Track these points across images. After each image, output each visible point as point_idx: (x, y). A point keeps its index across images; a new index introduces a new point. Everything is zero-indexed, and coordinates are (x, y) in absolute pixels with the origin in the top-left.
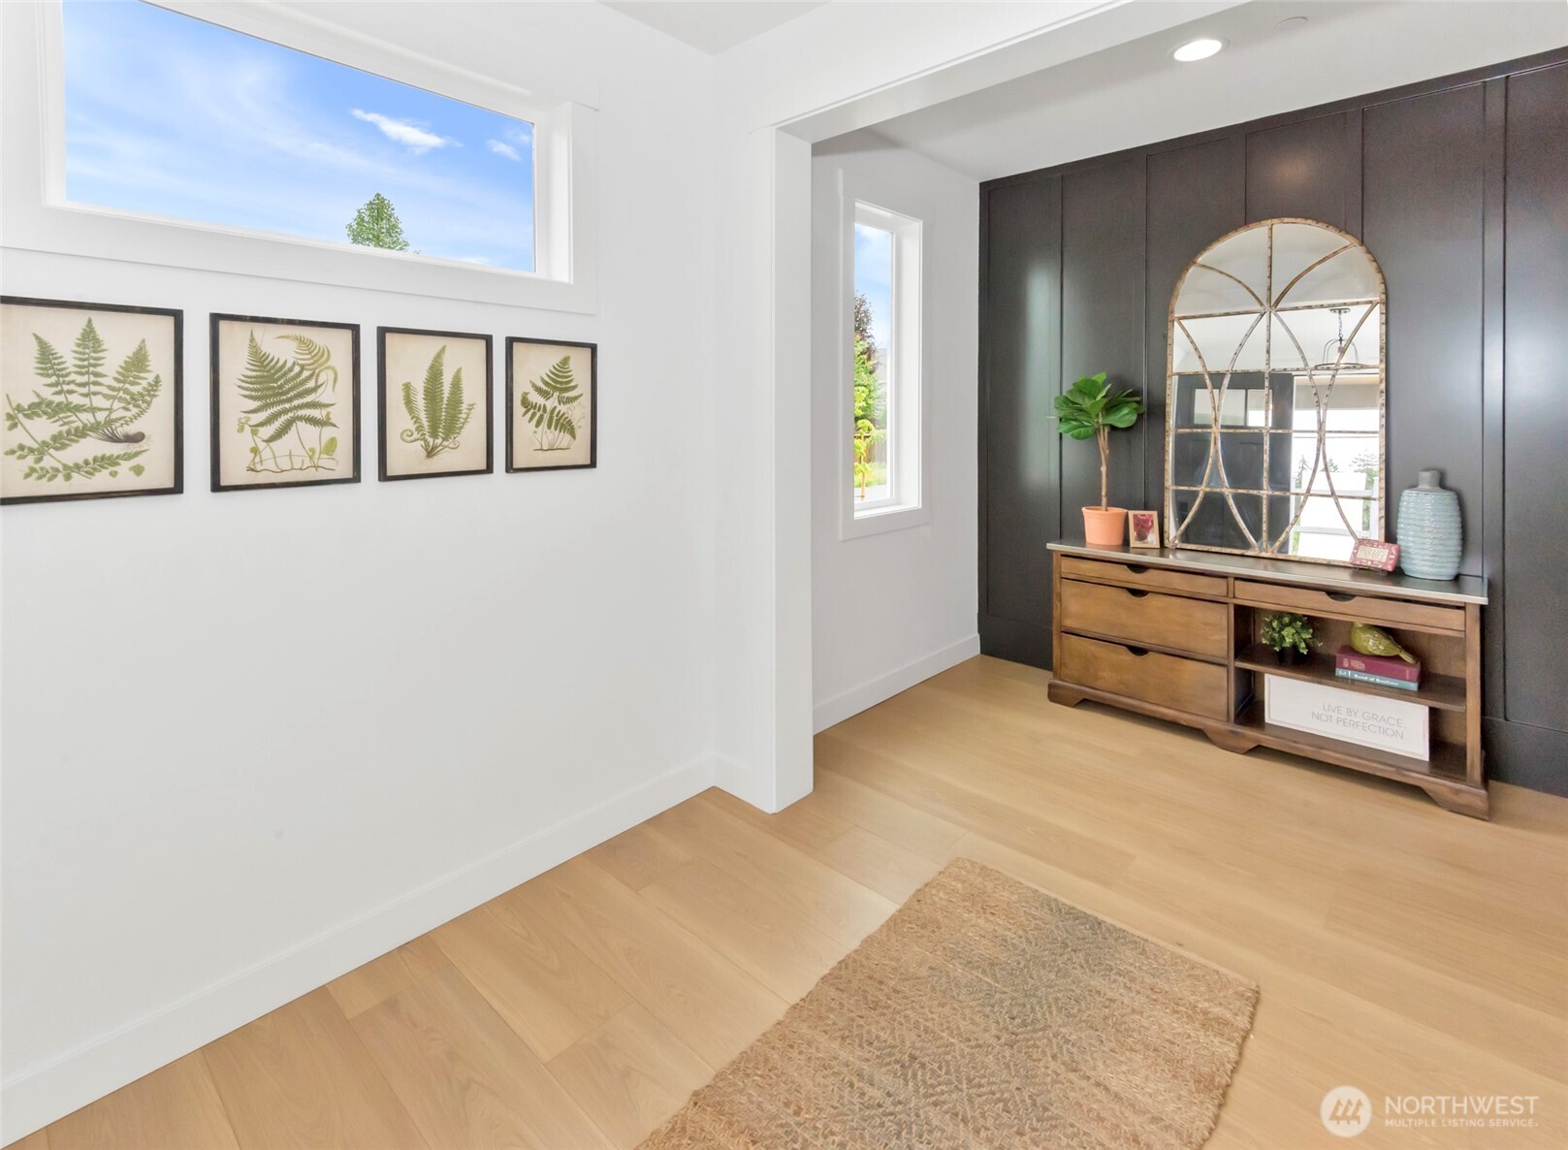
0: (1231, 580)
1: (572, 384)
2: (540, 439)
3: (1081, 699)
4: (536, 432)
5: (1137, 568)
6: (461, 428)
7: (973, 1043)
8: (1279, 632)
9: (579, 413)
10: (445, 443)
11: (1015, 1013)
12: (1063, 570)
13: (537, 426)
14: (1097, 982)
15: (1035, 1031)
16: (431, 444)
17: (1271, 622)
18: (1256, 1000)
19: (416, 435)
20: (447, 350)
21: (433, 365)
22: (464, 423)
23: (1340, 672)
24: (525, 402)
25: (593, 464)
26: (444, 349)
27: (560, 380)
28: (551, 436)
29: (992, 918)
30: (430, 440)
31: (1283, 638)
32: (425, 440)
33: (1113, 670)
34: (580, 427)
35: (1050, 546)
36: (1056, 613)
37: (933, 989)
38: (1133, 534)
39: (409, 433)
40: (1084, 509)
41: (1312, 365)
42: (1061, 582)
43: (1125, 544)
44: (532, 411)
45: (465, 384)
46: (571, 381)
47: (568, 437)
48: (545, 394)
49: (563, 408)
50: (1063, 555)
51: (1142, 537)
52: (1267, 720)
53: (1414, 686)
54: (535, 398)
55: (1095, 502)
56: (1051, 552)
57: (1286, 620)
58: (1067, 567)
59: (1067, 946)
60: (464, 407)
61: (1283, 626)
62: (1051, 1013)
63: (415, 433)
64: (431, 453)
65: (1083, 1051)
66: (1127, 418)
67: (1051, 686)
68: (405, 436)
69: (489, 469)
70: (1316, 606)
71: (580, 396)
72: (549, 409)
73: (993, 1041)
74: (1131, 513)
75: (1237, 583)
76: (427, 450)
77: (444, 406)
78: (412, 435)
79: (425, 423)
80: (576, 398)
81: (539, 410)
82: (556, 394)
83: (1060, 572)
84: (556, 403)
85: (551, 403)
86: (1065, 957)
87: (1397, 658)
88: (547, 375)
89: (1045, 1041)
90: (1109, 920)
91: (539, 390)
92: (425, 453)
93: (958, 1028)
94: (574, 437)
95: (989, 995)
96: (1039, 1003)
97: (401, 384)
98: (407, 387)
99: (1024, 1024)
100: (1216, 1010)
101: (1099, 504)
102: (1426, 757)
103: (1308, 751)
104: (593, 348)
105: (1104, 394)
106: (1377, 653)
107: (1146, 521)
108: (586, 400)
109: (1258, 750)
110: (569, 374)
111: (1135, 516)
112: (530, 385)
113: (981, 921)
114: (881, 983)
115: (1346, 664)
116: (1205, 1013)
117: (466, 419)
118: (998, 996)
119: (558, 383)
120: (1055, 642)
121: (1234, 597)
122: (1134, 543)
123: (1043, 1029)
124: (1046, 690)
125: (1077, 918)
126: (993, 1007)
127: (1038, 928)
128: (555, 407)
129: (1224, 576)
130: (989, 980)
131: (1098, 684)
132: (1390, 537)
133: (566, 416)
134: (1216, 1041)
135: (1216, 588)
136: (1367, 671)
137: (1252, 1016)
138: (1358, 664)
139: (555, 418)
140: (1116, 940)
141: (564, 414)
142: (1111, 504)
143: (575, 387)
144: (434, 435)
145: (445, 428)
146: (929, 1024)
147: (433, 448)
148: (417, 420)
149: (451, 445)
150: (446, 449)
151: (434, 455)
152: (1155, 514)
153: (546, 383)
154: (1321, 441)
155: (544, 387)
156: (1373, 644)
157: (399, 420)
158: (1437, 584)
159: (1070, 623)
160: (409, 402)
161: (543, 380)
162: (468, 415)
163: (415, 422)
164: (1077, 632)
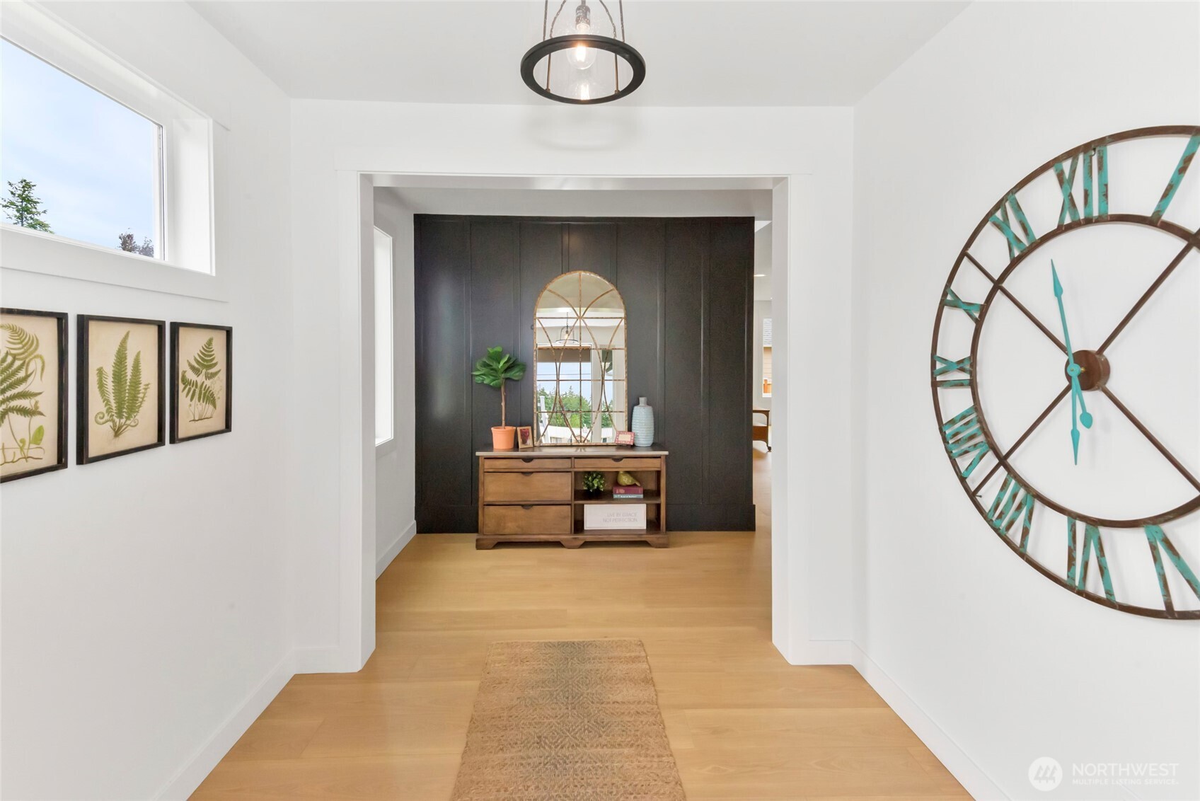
0: (573, 459)
1: (214, 362)
2: (193, 411)
3: (496, 542)
4: (190, 405)
5: (528, 460)
6: (140, 406)
7: (559, 717)
8: (592, 482)
9: (218, 386)
10: (128, 422)
11: (567, 695)
12: (486, 467)
13: (191, 400)
14: (588, 666)
15: (579, 698)
16: (118, 424)
17: (588, 478)
18: (642, 645)
19: (107, 417)
20: (130, 335)
21: (119, 349)
22: (141, 402)
23: (615, 496)
24: (185, 382)
25: (228, 427)
26: (128, 334)
27: (206, 358)
28: (200, 407)
29: (528, 663)
30: (117, 420)
31: (593, 485)
32: (113, 421)
33: (513, 522)
34: (219, 398)
35: (478, 454)
36: (481, 495)
37: (526, 706)
38: (520, 441)
39: (101, 416)
40: (492, 429)
41: (599, 347)
42: (484, 476)
43: (516, 447)
44: (188, 387)
45: (143, 367)
46: (213, 359)
47: (211, 407)
48: (196, 372)
49: (208, 383)
50: (485, 458)
51: (524, 442)
52: (585, 528)
53: (642, 496)
54: (191, 376)
55: (499, 424)
56: (478, 457)
57: (594, 475)
58: (488, 465)
59: (567, 659)
60: (142, 387)
61: (593, 479)
62: (580, 687)
63: (106, 415)
64: (117, 432)
65: (601, 694)
66: (517, 374)
67: (477, 540)
68: (98, 418)
69: (161, 441)
70: (608, 466)
71: (219, 371)
72: (199, 385)
73: (566, 711)
74: (519, 429)
75: (576, 460)
76: (114, 430)
77: (128, 387)
78: (104, 417)
79: (114, 405)
80: (216, 373)
81: (193, 386)
82: (204, 371)
83: (484, 469)
84: (204, 379)
85: (200, 379)
86: (570, 663)
87: (635, 485)
88: (198, 355)
89: (585, 699)
90: (576, 640)
91: (193, 368)
92: (112, 433)
93: (549, 715)
94: (215, 407)
95: (552, 695)
96: (573, 686)
97: (96, 369)
98: (100, 371)
99: (573, 698)
100: (633, 654)
101: (501, 425)
102: (645, 528)
103: (606, 538)
104: (229, 332)
105: (506, 359)
106: (628, 484)
107: (526, 433)
108: (223, 375)
109: (586, 544)
110: (212, 353)
111: (521, 430)
112: (187, 364)
113: (525, 667)
114: (500, 717)
115: (617, 492)
116: (630, 657)
117: (143, 398)
118: (555, 693)
119: (205, 363)
120: (480, 512)
121: (575, 468)
122: (521, 446)
123: (582, 695)
124: (474, 545)
125: (563, 646)
126: (556, 698)
127: (550, 658)
128: (203, 382)
129: (569, 458)
130: (547, 689)
131: (507, 531)
132: (630, 429)
133: (210, 389)
134: (639, 665)
135: (566, 464)
136: (626, 493)
137: (644, 650)
138: (622, 491)
139: (203, 392)
140: (584, 646)
141: (209, 387)
142: (506, 425)
143: (216, 364)
144: (120, 416)
145: (128, 408)
146: (535, 721)
147: (119, 428)
148: (107, 402)
149: (133, 424)
150: (129, 427)
151: (120, 434)
152: (530, 428)
153: (198, 362)
154: (603, 384)
155: (196, 366)
156: (625, 480)
157: (96, 405)
158: (647, 448)
159: (489, 499)
160: (101, 386)
161: (196, 360)
162: (145, 394)
163: (106, 405)
164: (494, 503)
